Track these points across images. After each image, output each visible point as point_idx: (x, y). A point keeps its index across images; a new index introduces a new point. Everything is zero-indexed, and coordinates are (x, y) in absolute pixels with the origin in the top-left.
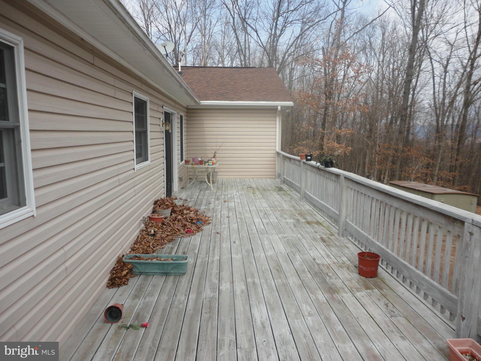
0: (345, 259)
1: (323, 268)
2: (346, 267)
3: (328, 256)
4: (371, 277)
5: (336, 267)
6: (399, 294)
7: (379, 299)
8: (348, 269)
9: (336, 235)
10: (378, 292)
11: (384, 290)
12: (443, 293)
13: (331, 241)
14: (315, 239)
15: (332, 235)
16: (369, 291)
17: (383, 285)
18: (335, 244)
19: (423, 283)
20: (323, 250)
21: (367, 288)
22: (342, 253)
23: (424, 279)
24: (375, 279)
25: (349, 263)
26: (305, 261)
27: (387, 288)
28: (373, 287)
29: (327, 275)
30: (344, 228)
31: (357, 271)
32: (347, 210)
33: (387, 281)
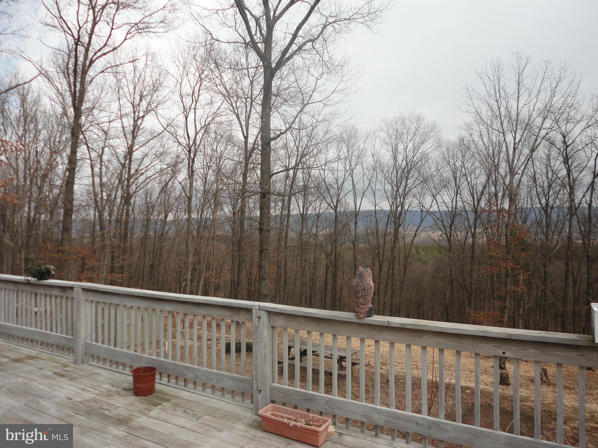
0: (107, 386)
1: (90, 404)
2: (115, 394)
3: (83, 390)
4: (151, 394)
5: (105, 398)
6: (187, 398)
7: (174, 410)
8: (119, 394)
9: (72, 365)
10: (169, 405)
11: (172, 400)
12: (234, 379)
13: (71, 373)
14: (47, 377)
15: (65, 366)
16: (159, 407)
17: (168, 397)
18: (80, 375)
19: (212, 377)
20: (72, 386)
21: (156, 405)
22: (97, 381)
23: (212, 373)
24: (154, 394)
25: (114, 389)
26: (59, 405)
27: (173, 398)
28: (161, 402)
29: (102, 409)
30: (84, 352)
31: (133, 394)
32: (86, 329)
33: (167, 392)
